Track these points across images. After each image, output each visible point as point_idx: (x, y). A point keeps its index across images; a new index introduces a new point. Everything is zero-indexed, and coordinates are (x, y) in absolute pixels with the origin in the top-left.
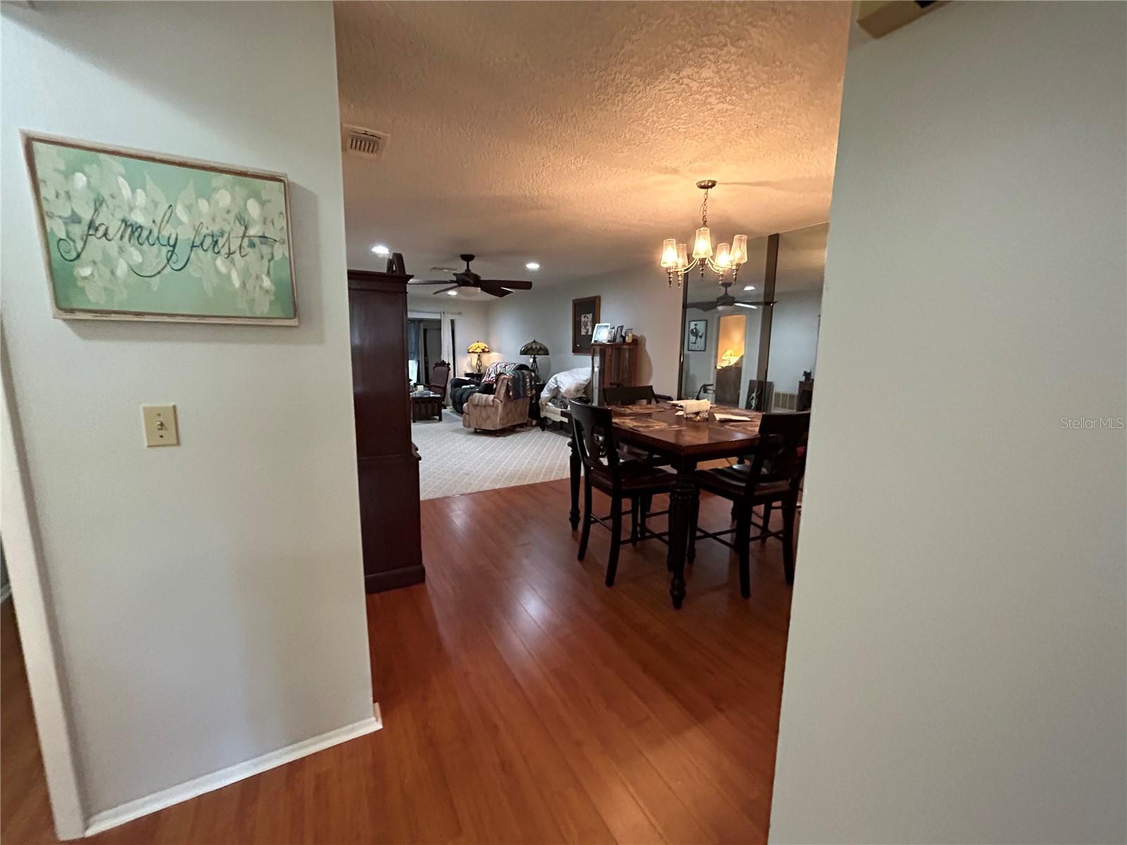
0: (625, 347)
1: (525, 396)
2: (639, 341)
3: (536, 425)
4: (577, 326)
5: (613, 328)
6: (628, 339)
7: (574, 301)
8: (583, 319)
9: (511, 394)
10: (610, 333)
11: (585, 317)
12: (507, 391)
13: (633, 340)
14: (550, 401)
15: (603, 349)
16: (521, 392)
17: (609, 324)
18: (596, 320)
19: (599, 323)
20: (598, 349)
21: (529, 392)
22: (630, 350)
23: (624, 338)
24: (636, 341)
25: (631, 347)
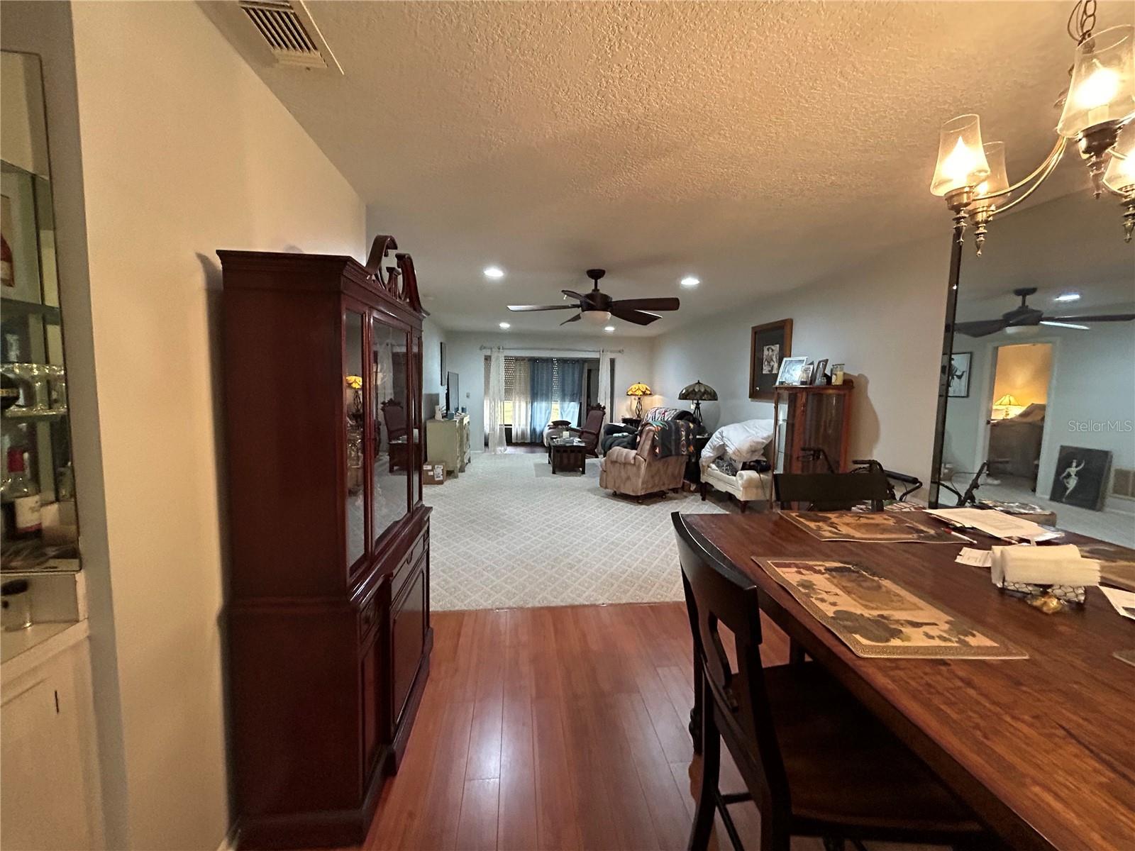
0: (831, 391)
1: (678, 454)
2: (855, 384)
3: (696, 491)
4: (757, 363)
5: (812, 363)
6: (837, 380)
7: (753, 328)
8: (766, 352)
9: (657, 451)
10: (806, 370)
11: (768, 350)
12: (653, 447)
13: (845, 381)
14: (713, 462)
15: (793, 394)
16: (673, 448)
17: (805, 358)
18: (785, 352)
19: (790, 356)
20: (785, 394)
21: (684, 449)
22: (838, 396)
23: (829, 379)
24: (848, 383)
25: (842, 392)
